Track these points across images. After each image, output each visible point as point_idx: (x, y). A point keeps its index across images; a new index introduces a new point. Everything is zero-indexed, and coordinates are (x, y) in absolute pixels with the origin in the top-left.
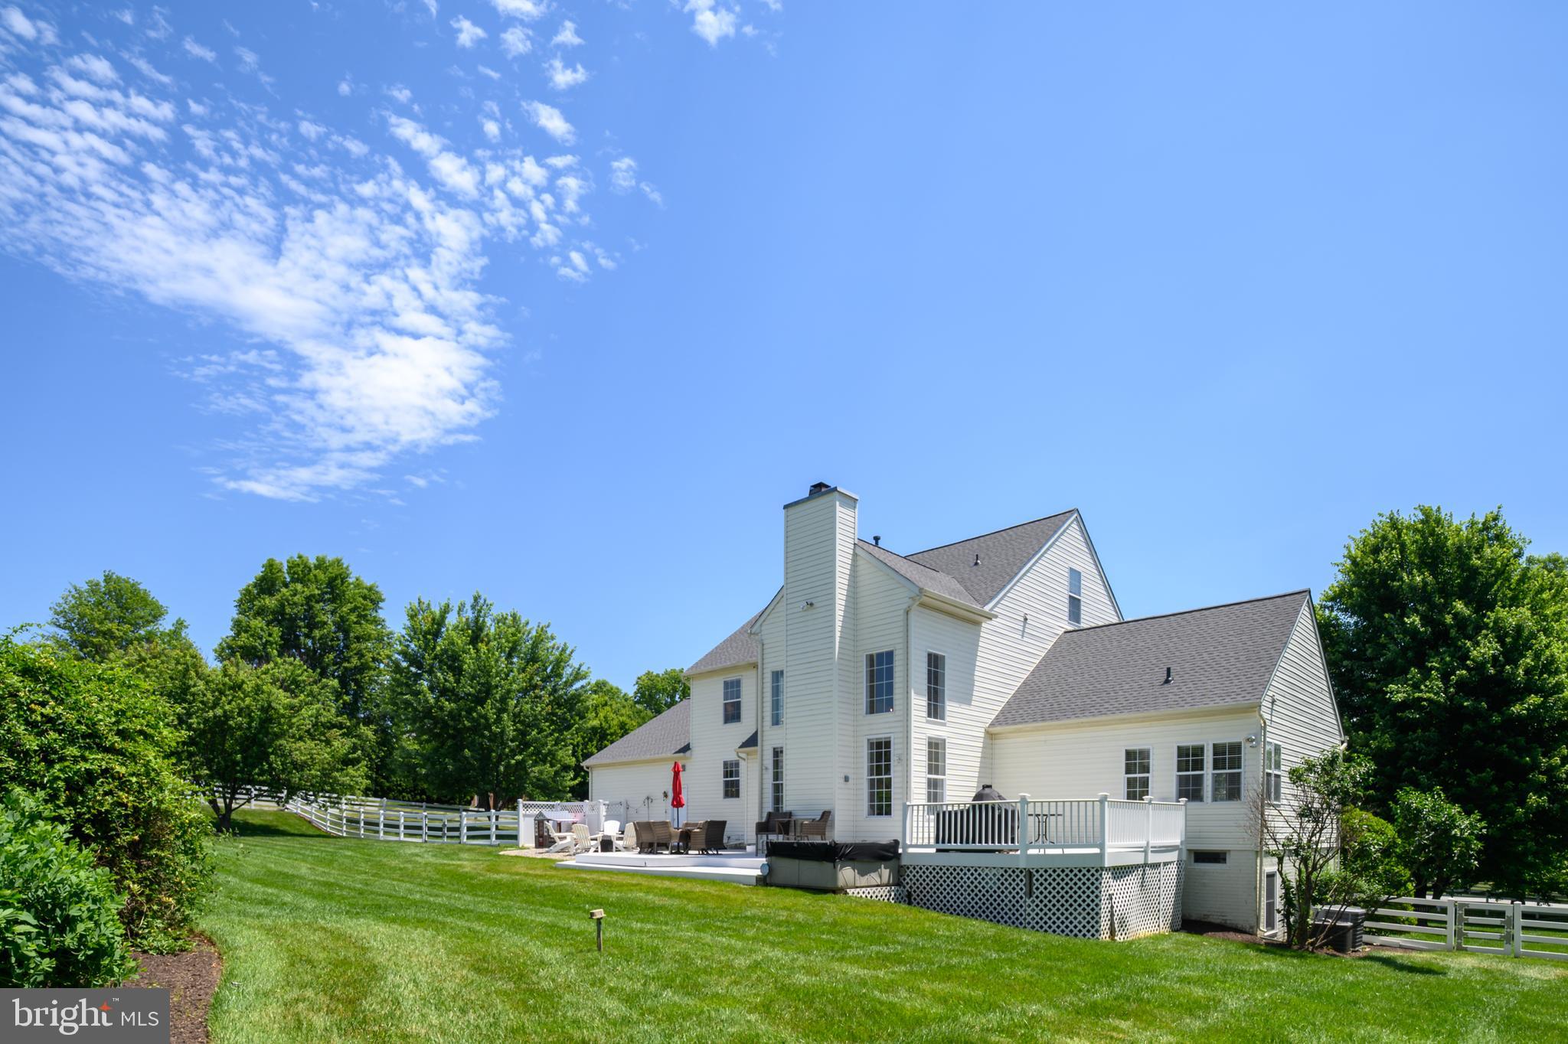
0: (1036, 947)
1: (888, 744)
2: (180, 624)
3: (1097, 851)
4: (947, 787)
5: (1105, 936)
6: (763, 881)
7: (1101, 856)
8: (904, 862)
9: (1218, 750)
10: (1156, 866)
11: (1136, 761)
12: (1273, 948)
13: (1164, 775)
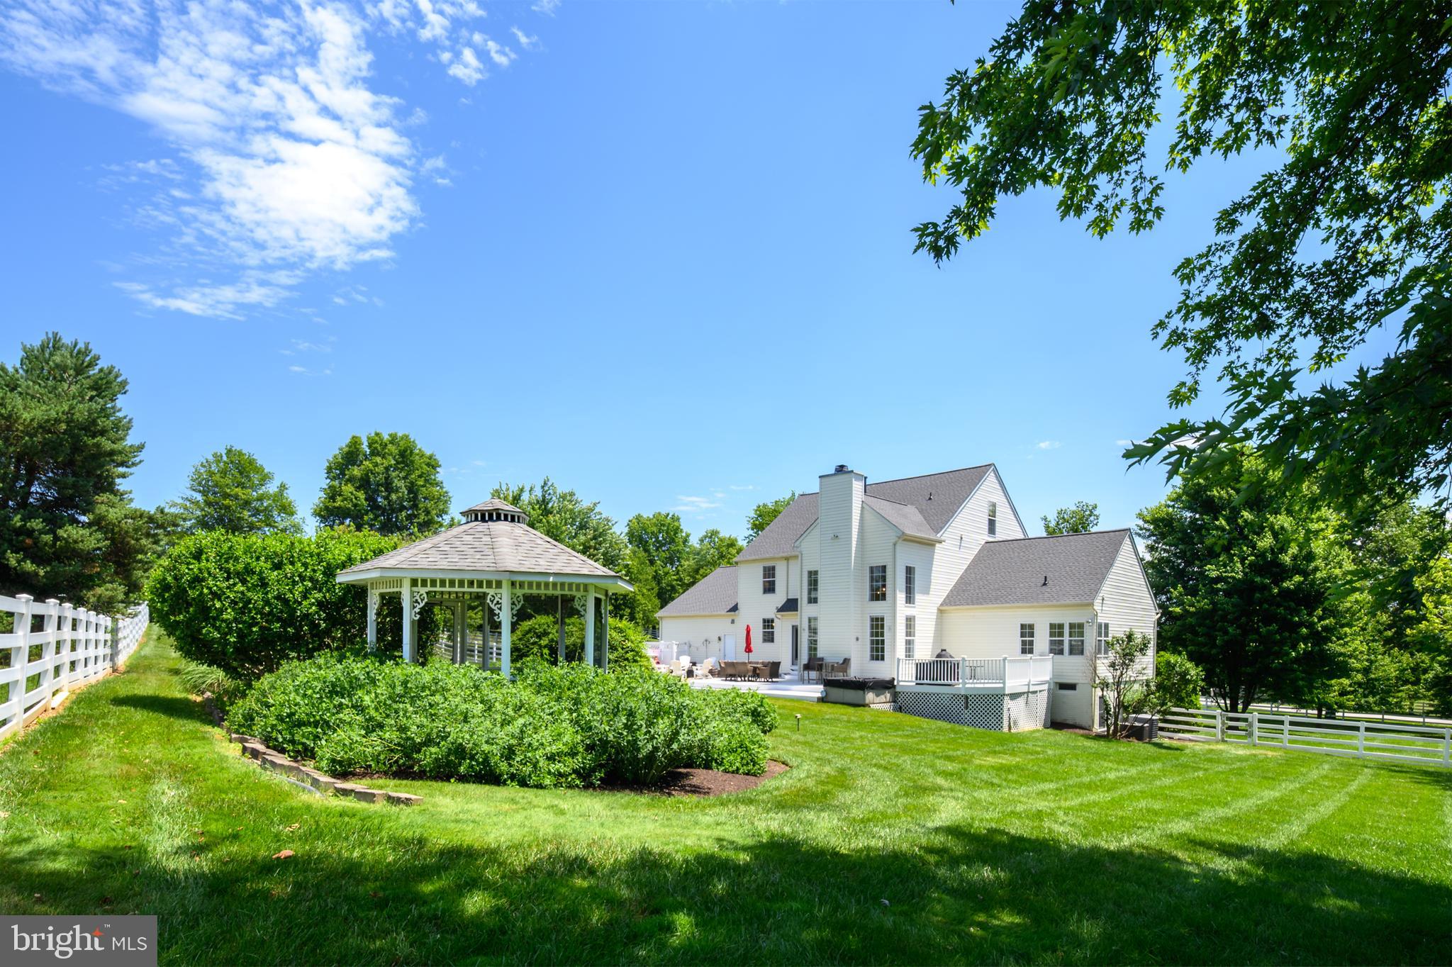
0: (971, 733)
1: (882, 619)
2: (283, 487)
3: (1001, 685)
4: (916, 643)
5: (1006, 729)
6: (822, 700)
7: (1004, 688)
8: (898, 689)
9: (1072, 626)
10: (1035, 692)
11: (1027, 631)
12: (1099, 737)
13: (1042, 640)
